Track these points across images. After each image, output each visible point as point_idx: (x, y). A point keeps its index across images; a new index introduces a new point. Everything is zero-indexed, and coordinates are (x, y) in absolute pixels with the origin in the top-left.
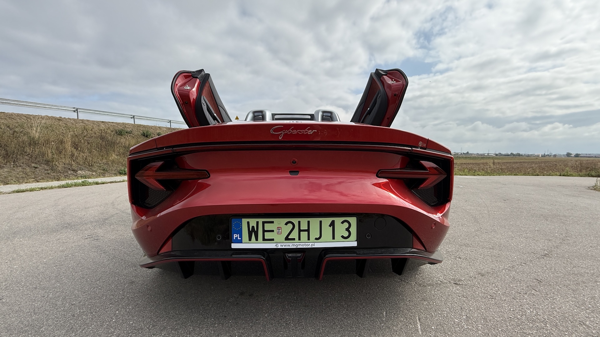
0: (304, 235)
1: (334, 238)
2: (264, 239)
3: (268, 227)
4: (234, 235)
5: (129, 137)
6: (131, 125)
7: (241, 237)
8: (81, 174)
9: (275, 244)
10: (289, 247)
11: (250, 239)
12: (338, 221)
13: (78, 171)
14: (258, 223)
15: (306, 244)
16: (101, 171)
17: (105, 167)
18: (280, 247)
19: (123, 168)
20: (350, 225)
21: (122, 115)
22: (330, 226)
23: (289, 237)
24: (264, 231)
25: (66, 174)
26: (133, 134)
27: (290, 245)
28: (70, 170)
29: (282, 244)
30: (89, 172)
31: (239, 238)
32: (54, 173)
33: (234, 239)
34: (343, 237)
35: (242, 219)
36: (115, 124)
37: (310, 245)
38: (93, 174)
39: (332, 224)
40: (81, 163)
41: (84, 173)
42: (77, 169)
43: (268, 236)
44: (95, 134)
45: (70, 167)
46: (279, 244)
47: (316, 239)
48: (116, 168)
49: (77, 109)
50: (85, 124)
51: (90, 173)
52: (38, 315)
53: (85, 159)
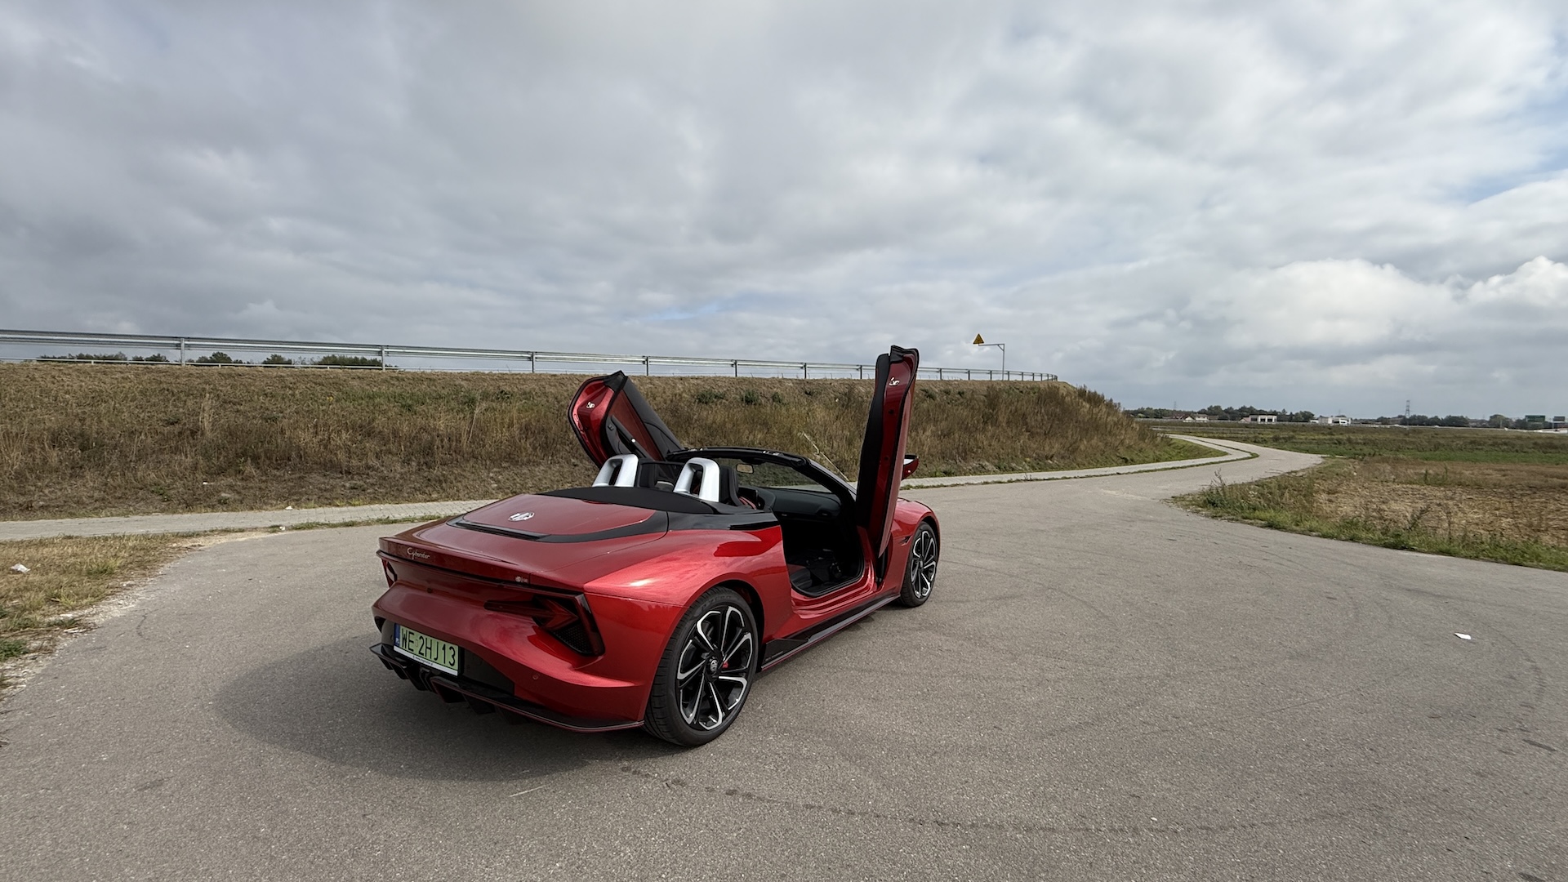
0: (429, 653)
1: (445, 662)
2: (409, 649)
3: (411, 637)
4: (397, 638)
5: (718, 405)
6: (727, 381)
7: (399, 641)
11: (403, 645)
12: (448, 645)
14: (407, 632)
15: (430, 662)
18: (416, 659)
20: (454, 652)
21: (719, 362)
23: (420, 652)
24: (410, 641)
26: (727, 400)
27: (421, 660)
33: (396, 642)
34: (450, 663)
35: (400, 626)
39: (444, 648)
43: (411, 645)
44: (666, 403)
46: (416, 656)
47: (435, 659)
49: (648, 357)
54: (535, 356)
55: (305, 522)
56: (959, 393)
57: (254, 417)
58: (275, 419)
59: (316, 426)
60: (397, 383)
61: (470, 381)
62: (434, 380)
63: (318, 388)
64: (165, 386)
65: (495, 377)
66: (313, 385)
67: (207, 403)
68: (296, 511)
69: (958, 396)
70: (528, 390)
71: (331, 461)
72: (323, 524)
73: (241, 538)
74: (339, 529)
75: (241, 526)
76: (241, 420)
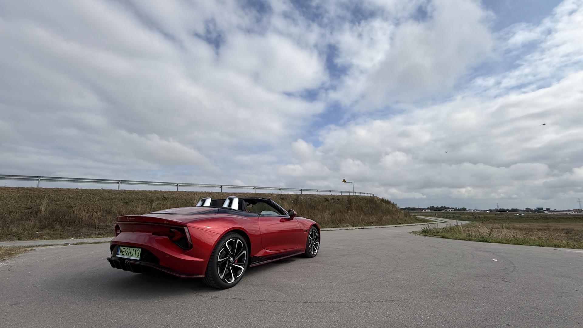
1: (135, 256)
3: (124, 250)
4: (118, 252)
11: (120, 254)
12: (137, 249)
14: (122, 248)
20: (139, 251)
22: (135, 251)
23: (127, 254)
43: (123, 253)
46: (124, 256)
47: (132, 256)
54: (178, 185)
55: (79, 242)
56: (338, 199)
57: (63, 207)
58: (72, 207)
59: (88, 210)
60: (123, 194)
61: (152, 193)
62: (138, 193)
63: (91, 196)
64: (29, 194)
65: (162, 192)
66: (90, 195)
67: (45, 201)
68: (75, 239)
69: (337, 200)
70: (175, 197)
71: (92, 224)
72: (86, 243)
73: (51, 247)
74: (93, 244)
75: (52, 244)
76: (58, 207)
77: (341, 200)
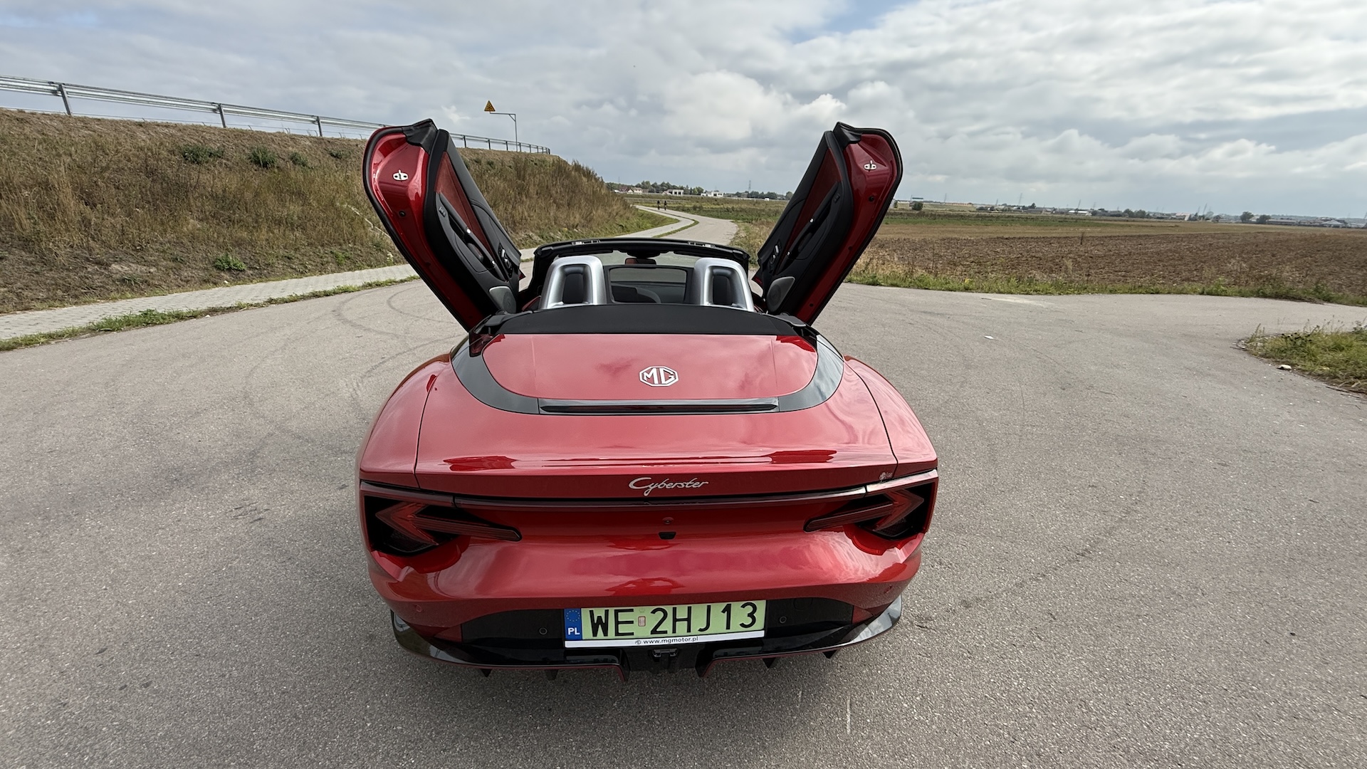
0: (681, 627)
1: (728, 627)
2: (617, 633)
3: (622, 617)
4: (569, 629)
5: (218, 166)
6: (217, 133)
7: (580, 630)
8: (120, 271)
9: (636, 640)
10: (657, 644)
11: (595, 633)
12: (736, 607)
13: (111, 264)
14: (607, 612)
15: (684, 638)
16: (169, 262)
17: (177, 252)
18: (643, 644)
19: (221, 255)
20: (755, 608)
21: (187, 103)
22: (723, 612)
23: (658, 630)
24: (617, 623)
25: (83, 274)
26: (228, 160)
27: (661, 641)
28: (89, 261)
29: (647, 640)
30: (139, 266)
31: (576, 633)
32: (51, 270)
33: (569, 633)
34: (742, 625)
35: (582, 609)
36: (173, 131)
37: (691, 640)
38: (152, 270)
39: (727, 610)
40: (113, 243)
41: (126, 268)
42: (108, 259)
43: (622, 628)
44: (129, 160)
45: (88, 256)
46: (642, 640)
47: (701, 630)
48: (204, 255)
49: (60, 85)
50: (94, 131)
51: (144, 268)
52: (234, 718)
53: (120, 233)
56: (488, 163)
77: (498, 166)
